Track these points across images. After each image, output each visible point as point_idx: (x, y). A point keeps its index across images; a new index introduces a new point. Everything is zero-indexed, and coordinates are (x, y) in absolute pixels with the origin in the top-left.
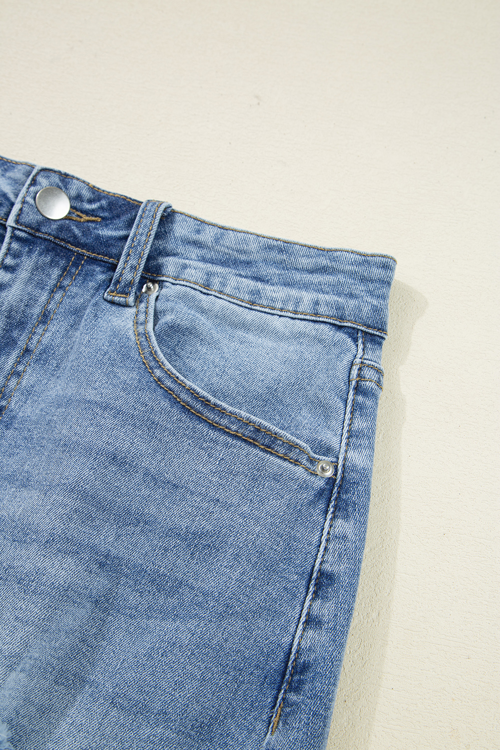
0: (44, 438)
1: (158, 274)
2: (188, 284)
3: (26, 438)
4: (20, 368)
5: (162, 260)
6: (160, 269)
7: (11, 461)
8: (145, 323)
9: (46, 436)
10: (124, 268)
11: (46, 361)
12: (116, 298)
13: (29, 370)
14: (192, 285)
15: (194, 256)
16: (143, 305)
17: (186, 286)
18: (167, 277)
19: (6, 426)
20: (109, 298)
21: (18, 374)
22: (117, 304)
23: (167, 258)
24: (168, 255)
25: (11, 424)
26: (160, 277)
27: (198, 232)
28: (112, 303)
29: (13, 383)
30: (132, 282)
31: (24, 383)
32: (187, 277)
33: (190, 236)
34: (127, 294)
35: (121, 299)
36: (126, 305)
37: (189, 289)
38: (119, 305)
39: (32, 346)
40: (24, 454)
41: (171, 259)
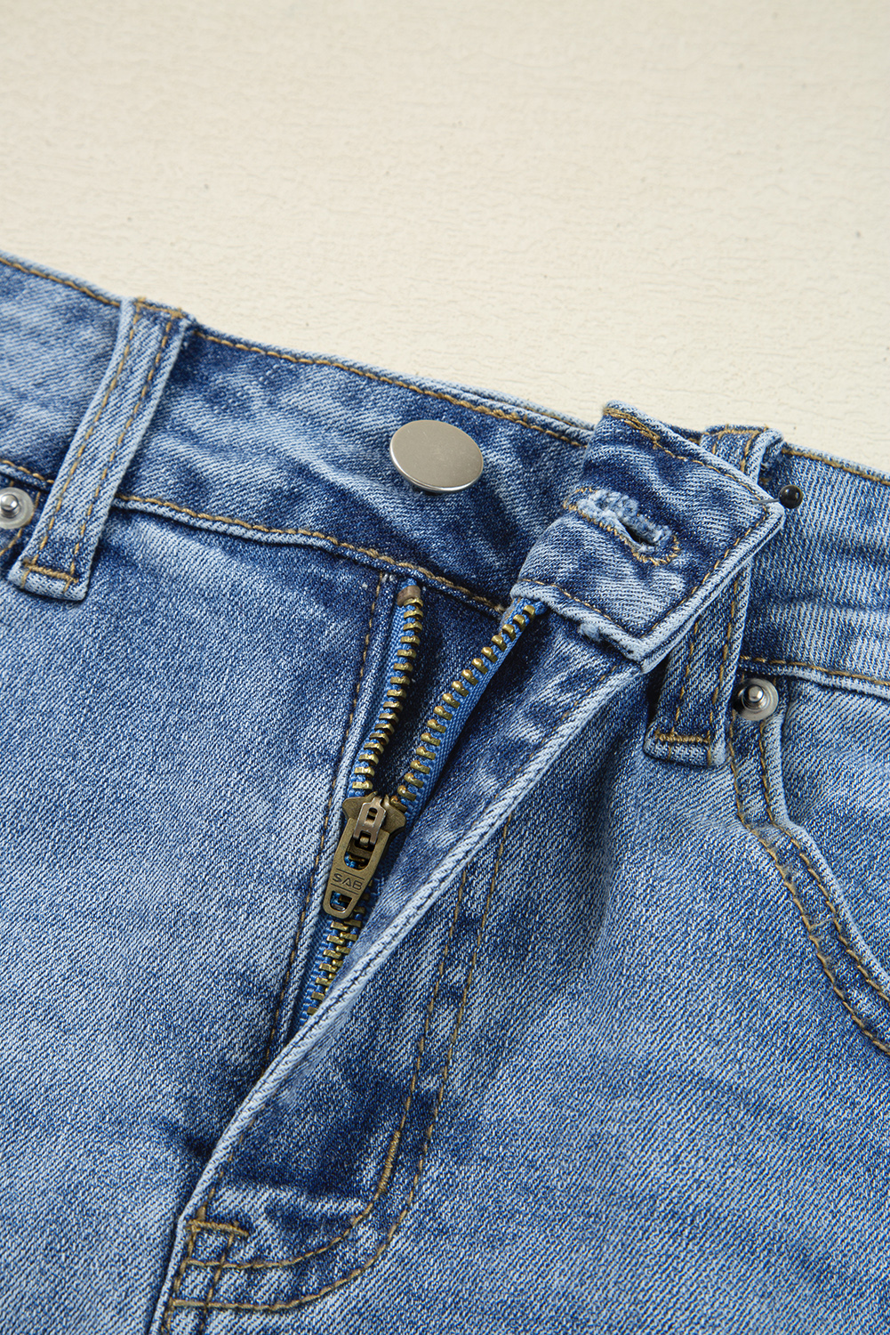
0: (590, 1189)
1: (773, 659)
2: (866, 688)
3: (527, 1189)
4: (457, 976)
5: (778, 615)
6: (777, 643)
7: (500, 1260)
8: (768, 818)
9: (597, 1184)
10: (689, 660)
11: (522, 947)
12: (678, 750)
13: (481, 980)
14: (878, 691)
15: (864, 595)
16: (750, 764)
17: (862, 694)
18: (804, 668)
19: (455, 1152)
20: (660, 750)
21: (455, 996)
22: (680, 764)
23: (794, 611)
24: (791, 599)
25: (468, 1144)
26: (782, 666)
27: (868, 515)
28: (667, 762)
29: (444, 1021)
30: (716, 696)
31: (476, 1018)
32: (860, 665)
33: (846, 533)
34: (705, 731)
35: (694, 750)
36: (706, 765)
37: (870, 703)
38: (688, 766)
39: (475, 908)
40: (536, 1238)
41: (805, 608)
